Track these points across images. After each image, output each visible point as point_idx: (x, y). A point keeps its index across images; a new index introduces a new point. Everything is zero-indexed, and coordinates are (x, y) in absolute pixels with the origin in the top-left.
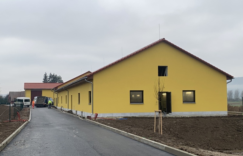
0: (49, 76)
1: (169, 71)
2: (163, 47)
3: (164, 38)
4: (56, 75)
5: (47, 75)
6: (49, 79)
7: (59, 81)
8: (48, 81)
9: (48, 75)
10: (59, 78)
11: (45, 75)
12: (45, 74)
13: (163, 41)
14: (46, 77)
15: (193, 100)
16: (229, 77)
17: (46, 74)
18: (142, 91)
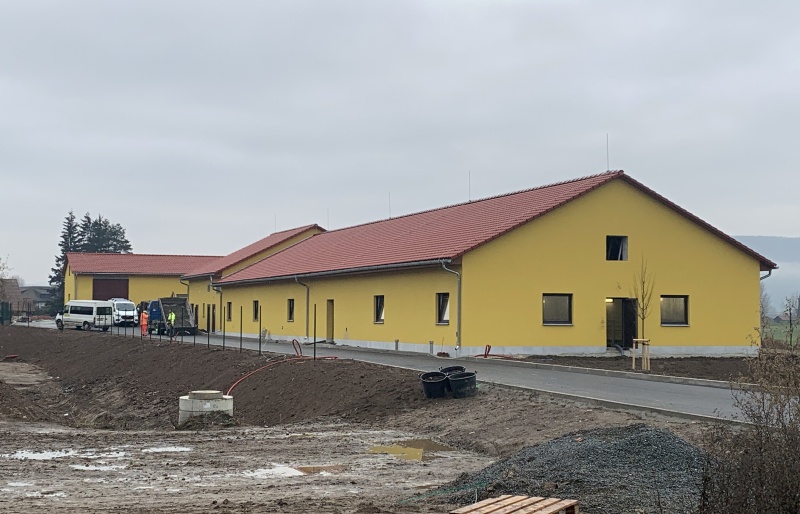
0: (80, 223)
1: (631, 248)
2: (618, 191)
3: (622, 171)
4: (106, 223)
5: (75, 221)
6: (82, 234)
7: (118, 241)
8: (80, 240)
9: (79, 221)
10: (115, 233)
11: (70, 220)
12: (69, 216)
13: (621, 178)
14: (71, 228)
15: (682, 319)
16: (768, 266)
17: (73, 218)
18: (570, 296)
